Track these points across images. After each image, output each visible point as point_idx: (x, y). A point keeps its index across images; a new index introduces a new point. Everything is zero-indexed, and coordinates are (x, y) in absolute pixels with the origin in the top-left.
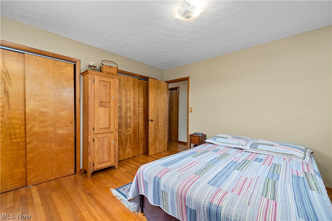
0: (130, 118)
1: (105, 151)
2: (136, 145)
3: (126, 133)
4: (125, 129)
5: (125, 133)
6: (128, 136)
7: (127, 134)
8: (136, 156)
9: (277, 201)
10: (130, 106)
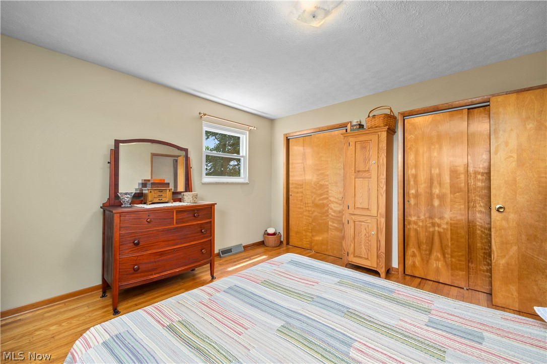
0: (442, 197)
1: (363, 242)
2: (459, 260)
3: (430, 227)
4: (428, 219)
5: (426, 226)
6: (436, 234)
7: (431, 229)
8: (463, 288)
9: (164, 329)
10: (440, 173)
